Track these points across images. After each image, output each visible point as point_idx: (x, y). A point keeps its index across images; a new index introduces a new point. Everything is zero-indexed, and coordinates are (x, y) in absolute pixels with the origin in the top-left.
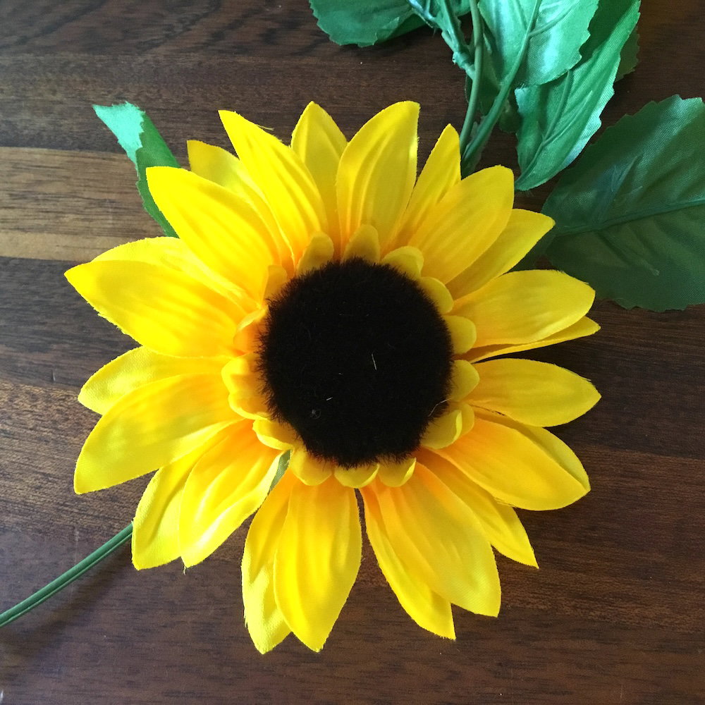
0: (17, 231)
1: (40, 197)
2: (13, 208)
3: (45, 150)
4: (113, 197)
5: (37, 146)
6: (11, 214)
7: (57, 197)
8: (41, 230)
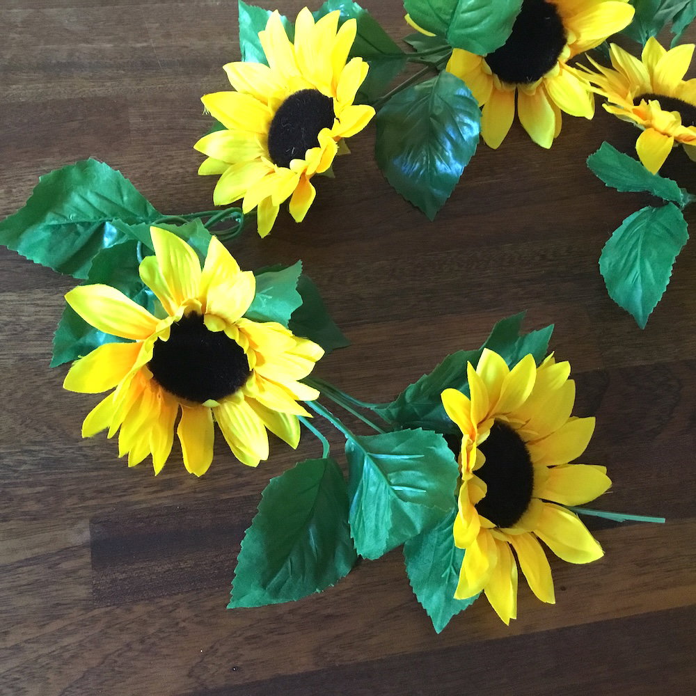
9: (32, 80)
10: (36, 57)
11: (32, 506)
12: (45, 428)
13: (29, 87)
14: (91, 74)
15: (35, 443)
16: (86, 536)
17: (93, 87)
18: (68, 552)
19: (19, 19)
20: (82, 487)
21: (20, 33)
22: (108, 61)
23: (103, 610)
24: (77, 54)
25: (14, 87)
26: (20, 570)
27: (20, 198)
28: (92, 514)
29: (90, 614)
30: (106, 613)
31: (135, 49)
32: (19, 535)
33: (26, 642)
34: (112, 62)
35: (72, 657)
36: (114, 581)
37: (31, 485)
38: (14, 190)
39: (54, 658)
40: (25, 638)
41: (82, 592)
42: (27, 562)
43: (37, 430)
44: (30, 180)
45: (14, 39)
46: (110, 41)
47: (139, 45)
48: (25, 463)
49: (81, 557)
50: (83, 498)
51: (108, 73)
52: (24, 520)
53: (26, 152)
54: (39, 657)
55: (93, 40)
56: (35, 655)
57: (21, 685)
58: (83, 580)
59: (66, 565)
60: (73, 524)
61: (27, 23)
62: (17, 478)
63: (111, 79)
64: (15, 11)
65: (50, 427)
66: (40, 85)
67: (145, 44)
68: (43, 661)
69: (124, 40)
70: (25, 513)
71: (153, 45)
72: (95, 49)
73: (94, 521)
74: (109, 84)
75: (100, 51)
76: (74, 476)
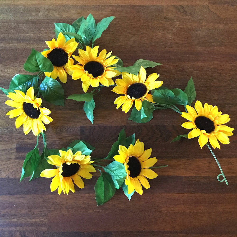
9: (14, 43)
10: (16, 37)
11: (6, 139)
12: (10, 124)
13: (14, 45)
14: (27, 42)
15: (8, 127)
16: (15, 146)
17: (28, 46)
18: (12, 149)
19: (13, 26)
20: (16, 137)
21: (13, 30)
22: (31, 39)
23: (17, 161)
24: (25, 37)
25: (11, 44)
26: (3, 151)
27: (10, 73)
28: (17, 142)
29: (15, 161)
30: (18, 161)
31: (38, 36)
32: (3, 145)
33: (3, 164)
34: (32, 39)
35: (11, 168)
36: (20, 155)
37: (7, 135)
38: (9, 71)
39: (8, 168)
40: (3, 163)
41: (14, 157)
42: (4, 150)
43: (8, 124)
44: (12, 69)
45: (12, 32)
46: (33, 34)
47: (39, 35)
48: (6, 131)
49: (14, 150)
50: (16, 139)
51: (31, 42)
52: (5, 142)
53: (12, 61)
54: (5, 167)
55: (29, 33)
56: (4, 167)
57: (2, 172)
58: (14, 155)
59: (11, 151)
60: (13, 144)
61: (15, 27)
62: (4, 133)
63: (32, 44)
64: (12, 24)
65: (11, 124)
66: (16, 45)
67: (40, 35)
68: (5, 168)
69: (36, 33)
70: (5, 141)
71: (42, 35)
72: (29, 36)
73: (17, 144)
74: (31, 45)
75: (30, 36)
76: (15, 134)
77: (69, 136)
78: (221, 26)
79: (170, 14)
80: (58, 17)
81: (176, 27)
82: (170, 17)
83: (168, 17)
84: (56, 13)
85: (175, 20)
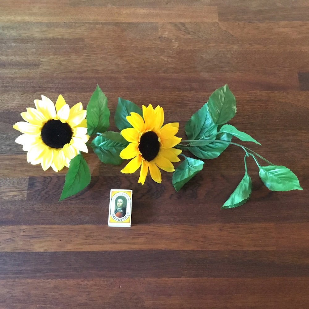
0: (90, 245)
1: (93, 236)
2: (87, 239)
3: (90, 225)
4: (108, 235)
5: (88, 224)
6: (87, 241)
7: (96, 236)
8: (95, 244)
77: (10, 191)
78: (235, 47)
79: (167, 33)
80: (15, 36)
81: (174, 49)
82: (166, 36)
83: (164, 36)
84: (13, 32)
85: (173, 40)
